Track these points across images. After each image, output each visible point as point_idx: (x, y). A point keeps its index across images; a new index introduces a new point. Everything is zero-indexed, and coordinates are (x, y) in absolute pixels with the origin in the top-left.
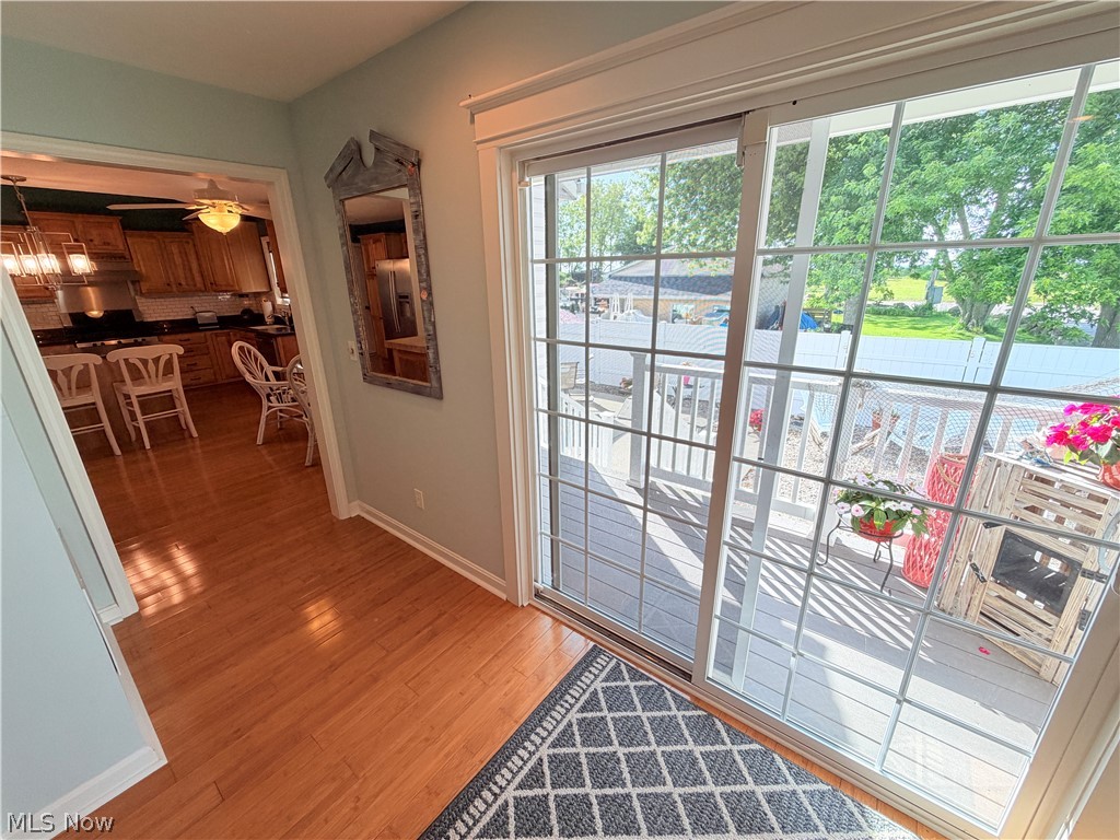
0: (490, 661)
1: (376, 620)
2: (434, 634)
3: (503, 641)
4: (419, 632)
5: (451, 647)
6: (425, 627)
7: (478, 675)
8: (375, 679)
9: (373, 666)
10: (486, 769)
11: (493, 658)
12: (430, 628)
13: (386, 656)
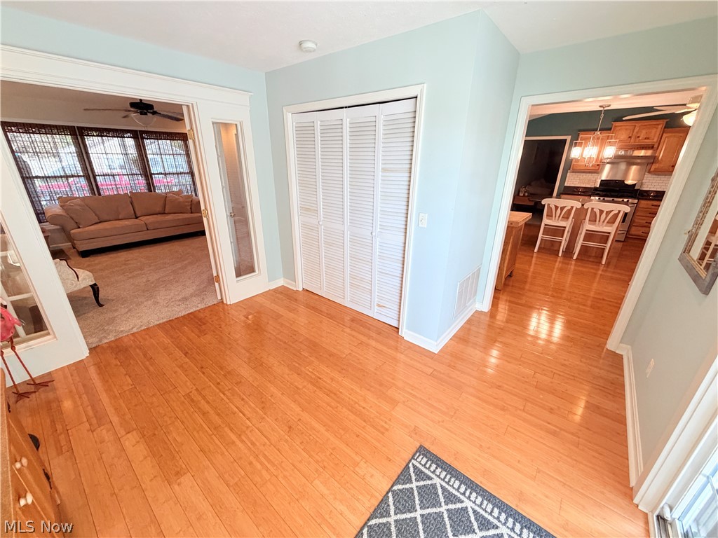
0: (557, 479)
1: (541, 397)
2: (554, 434)
3: (582, 488)
4: (549, 423)
5: (549, 447)
6: (555, 426)
7: (539, 471)
8: (503, 409)
9: (510, 405)
10: (477, 486)
11: (561, 482)
12: (558, 430)
13: (520, 410)
